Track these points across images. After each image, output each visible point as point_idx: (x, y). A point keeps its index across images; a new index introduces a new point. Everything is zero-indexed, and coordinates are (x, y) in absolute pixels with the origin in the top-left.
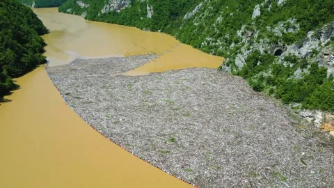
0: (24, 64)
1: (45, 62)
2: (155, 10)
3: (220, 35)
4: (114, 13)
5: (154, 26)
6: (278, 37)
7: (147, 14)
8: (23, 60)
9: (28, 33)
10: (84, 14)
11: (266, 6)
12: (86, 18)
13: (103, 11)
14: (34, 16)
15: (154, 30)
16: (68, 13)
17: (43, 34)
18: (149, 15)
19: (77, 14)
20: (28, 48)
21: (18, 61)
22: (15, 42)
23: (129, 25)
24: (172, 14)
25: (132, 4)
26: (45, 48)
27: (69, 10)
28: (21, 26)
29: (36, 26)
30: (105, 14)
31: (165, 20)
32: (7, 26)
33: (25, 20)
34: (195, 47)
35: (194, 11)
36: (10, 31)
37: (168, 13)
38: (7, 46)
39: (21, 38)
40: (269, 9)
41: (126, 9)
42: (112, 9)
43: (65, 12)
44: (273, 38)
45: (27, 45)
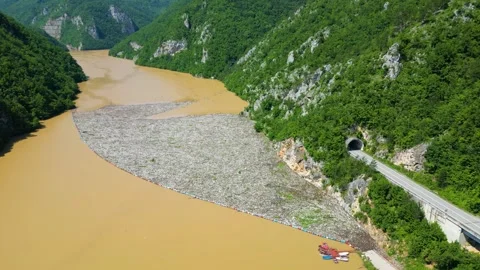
0: (52, 108)
1: (74, 107)
2: (210, 53)
3: (259, 82)
4: (168, 57)
5: (207, 73)
6: (291, 84)
7: (201, 58)
8: (51, 104)
9: (62, 80)
10: (136, 58)
11: (301, 53)
12: (136, 63)
13: (156, 55)
14: (73, 62)
15: (207, 76)
16: (119, 56)
17: (80, 81)
18: (204, 60)
19: (128, 58)
20: (59, 95)
21: (46, 106)
22: (46, 88)
23: (183, 71)
24: (230, 59)
25: (188, 47)
26: (78, 95)
27: (120, 53)
28: (56, 73)
29: (73, 73)
30: (157, 59)
31: (220, 66)
32: (40, 73)
33: (61, 67)
34: (237, 95)
35: (247, 56)
36: (42, 77)
37: (225, 58)
38: (37, 92)
39: (52, 85)
40: (302, 55)
41: (182, 52)
42: (165, 53)
43: (116, 55)
44: (287, 85)
45: (59, 92)
